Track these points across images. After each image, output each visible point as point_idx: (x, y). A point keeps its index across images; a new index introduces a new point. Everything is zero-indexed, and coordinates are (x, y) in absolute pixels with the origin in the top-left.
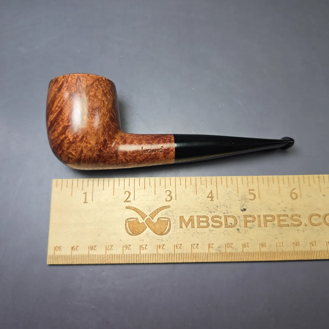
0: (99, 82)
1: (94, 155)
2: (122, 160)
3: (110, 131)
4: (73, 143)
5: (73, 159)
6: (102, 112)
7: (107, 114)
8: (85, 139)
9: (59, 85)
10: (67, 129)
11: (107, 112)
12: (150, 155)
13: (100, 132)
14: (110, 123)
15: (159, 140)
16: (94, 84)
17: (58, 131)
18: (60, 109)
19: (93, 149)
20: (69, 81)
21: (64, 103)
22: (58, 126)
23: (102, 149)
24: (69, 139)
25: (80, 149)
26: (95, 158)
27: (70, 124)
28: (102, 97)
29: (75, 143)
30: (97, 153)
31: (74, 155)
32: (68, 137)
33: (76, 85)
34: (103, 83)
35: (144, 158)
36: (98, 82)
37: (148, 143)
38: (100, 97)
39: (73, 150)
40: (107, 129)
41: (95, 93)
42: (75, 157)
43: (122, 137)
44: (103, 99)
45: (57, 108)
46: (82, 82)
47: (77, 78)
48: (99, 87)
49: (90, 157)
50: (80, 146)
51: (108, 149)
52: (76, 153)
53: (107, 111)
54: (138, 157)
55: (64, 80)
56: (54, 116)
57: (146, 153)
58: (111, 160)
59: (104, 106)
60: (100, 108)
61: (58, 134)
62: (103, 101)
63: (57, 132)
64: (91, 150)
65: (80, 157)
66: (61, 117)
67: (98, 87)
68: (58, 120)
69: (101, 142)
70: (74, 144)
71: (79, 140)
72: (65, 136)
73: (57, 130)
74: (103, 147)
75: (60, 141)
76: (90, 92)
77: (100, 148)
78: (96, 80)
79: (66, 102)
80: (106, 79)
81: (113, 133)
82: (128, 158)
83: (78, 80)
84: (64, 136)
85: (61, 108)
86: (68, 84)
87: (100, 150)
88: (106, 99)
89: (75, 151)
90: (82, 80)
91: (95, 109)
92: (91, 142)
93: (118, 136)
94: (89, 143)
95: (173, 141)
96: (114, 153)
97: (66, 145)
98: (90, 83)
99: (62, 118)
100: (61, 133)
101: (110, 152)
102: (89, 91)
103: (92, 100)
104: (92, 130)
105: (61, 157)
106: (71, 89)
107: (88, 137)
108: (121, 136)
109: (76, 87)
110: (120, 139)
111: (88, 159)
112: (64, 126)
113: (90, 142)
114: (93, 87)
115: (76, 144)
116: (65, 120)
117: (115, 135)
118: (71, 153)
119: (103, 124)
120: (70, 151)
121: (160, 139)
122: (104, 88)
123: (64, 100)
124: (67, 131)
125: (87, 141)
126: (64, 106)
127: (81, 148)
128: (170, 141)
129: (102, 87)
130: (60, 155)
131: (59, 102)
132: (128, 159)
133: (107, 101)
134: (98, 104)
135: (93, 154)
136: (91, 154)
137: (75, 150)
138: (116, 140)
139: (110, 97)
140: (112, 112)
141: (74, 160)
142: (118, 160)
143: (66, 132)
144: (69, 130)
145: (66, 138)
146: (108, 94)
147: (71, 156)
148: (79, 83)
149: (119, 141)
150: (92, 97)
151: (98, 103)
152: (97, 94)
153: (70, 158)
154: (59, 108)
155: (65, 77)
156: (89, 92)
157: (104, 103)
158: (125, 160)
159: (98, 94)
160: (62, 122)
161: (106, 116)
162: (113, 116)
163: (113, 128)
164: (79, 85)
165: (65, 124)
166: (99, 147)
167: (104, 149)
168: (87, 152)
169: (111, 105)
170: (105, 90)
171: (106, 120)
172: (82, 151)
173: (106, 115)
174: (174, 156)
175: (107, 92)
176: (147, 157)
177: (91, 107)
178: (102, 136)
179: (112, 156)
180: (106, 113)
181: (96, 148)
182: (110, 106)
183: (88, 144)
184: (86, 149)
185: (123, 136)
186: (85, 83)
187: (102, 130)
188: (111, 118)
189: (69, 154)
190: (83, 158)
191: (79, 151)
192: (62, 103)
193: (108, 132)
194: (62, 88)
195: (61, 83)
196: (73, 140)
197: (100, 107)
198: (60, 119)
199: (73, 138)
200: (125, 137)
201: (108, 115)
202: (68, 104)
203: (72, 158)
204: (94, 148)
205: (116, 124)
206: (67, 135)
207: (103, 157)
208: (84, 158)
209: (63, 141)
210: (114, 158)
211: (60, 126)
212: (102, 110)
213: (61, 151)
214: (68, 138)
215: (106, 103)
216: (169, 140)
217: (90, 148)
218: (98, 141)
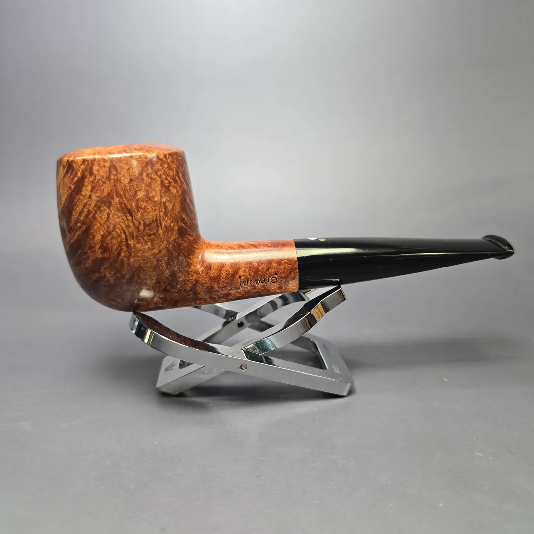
0: (153, 165)
2: (204, 298)
3: (180, 256)
4: (116, 286)
6: (163, 226)
8: (136, 278)
9: (76, 178)
10: (102, 264)
12: (254, 288)
13: (163, 262)
14: (180, 240)
15: (269, 261)
16: (145, 174)
17: (86, 265)
18: (84, 228)
20: (95, 171)
21: (90, 216)
22: (84, 257)
23: (168, 288)
24: (108, 281)
26: (157, 303)
27: (107, 256)
28: (161, 197)
29: (119, 287)
30: (159, 295)
32: (104, 277)
33: (110, 181)
34: (161, 165)
36: (152, 168)
37: (250, 268)
38: (157, 199)
40: (174, 254)
41: (148, 192)
44: (164, 200)
45: (79, 225)
46: (121, 174)
47: (111, 166)
48: (154, 176)
49: (148, 302)
51: (178, 287)
52: (123, 299)
53: (172, 222)
55: (86, 168)
56: (75, 238)
57: (247, 285)
59: (166, 213)
60: (160, 220)
62: (164, 203)
63: (84, 267)
66: (87, 242)
67: (151, 178)
68: (84, 245)
69: (167, 278)
71: (126, 282)
72: (100, 275)
73: (84, 264)
74: (170, 284)
76: (139, 193)
77: (165, 288)
78: (147, 163)
79: (94, 215)
80: (165, 156)
81: (185, 257)
82: (215, 295)
83: (112, 169)
84: (97, 275)
85: (86, 226)
86: (93, 177)
87: (165, 291)
88: (168, 199)
89: (120, 298)
90: (120, 167)
91: (149, 225)
92: (148, 281)
95: (295, 261)
96: (190, 291)
98: (137, 172)
99: (90, 243)
100: (92, 269)
101: (182, 290)
102: (135, 189)
104: (147, 263)
106: (101, 190)
107: (142, 275)
109: (110, 183)
110: (200, 262)
112: (96, 258)
113: (145, 282)
114: (143, 180)
116: (96, 248)
117: (190, 258)
119: (167, 247)
122: (164, 177)
123: (89, 210)
125: (140, 281)
126: (91, 223)
129: (160, 177)
131: (80, 213)
133: (171, 202)
134: (154, 213)
135: (153, 298)
138: (192, 267)
139: (177, 189)
140: (182, 219)
142: (197, 300)
143: (101, 269)
144: (105, 266)
145: (101, 278)
146: (172, 186)
148: (114, 175)
149: (198, 266)
150: (143, 200)
151: (155, 210)
152: (151, 192)
154: (82, 224)
155: (86, 163)
156: (137, 191)
157: (166, 208)
158: (210, 298)
159: (153, 192)
160: (92, 252)
161: (171, 232)
162: (183, 225)
163: (185, 247)
164: (114, 179)
165: (97, 255)
166: (163, 287)
167: (173, 287)
169: (180, 205)
170: (166, 179)
171: (173, 238)
173: (172, 230)
175: (169, 182)
176: (249, 291)
177: (142, 222)
178: (166, 269)
179: (187, 295)
180: (172, 225)
182: (177, 208)
183: (142, 285)
186: (127, 176)
187: (166, 258)
188: (180, 231)
192: (87, 216)
193: (178, 259)
194: (83, 185)
195: (79, 174)
196: (115, 282)
197: (160, 218)
199: (116, 278)
201: (176, 227)
202: (99, 219)
206: (104, 274)
207: (171, 299)
210: (191, 298)
211: (88, 258)
212: (163, 223)
214: (105, 280)
215: (170, 206)
218: (161, 277)
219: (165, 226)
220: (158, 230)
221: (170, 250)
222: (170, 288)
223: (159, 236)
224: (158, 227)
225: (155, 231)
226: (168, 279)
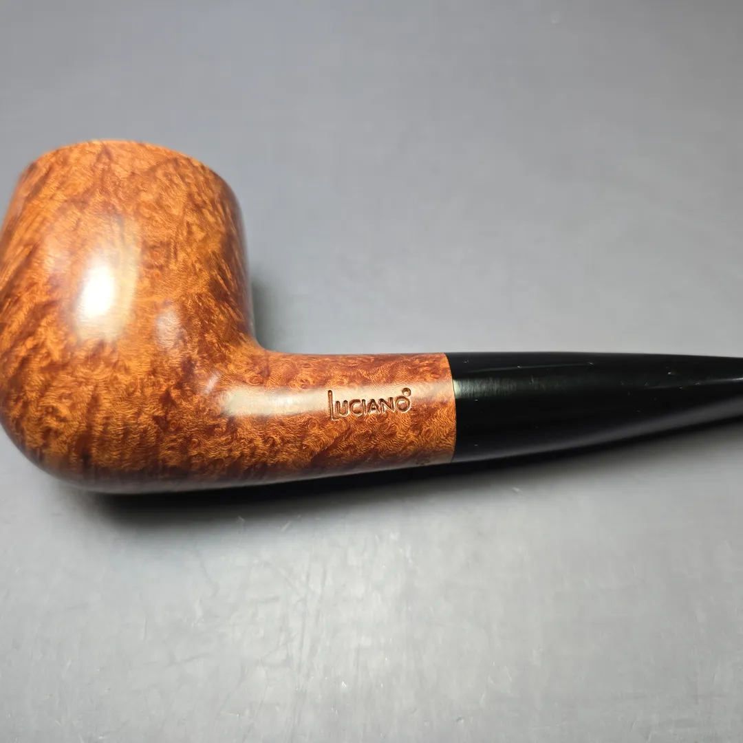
0: (177, 167)
1: (143, 418)
2: (251, 441)
3: (209, 333)
4: (64, 366)
5: (62, 433)
6: (180, 259)
7: (200, 270)
9: (36, 178)
10: (43, 316)
11: (201, 263)
12: (360, 421)
14: (212, 303)
15: (392, 368)
16: (160, 172)
17: (14, 327)
19: (138, 394)
20: (72, 161)
21: (44, 227)
22: (14, 309)
23: (174, 393)
24: (49, 354)
25: (87, 391)
26: (145, 431)
27: (58, 298)
28: (184, 213)
29: (69, 369)
30: (153, 409)
31: (63, 420)
32: (43, 345)
33: (94, 172)
34: (193, 173)
35: (336, 434)
36: (176, 169)
37: (352, 380)
38: (175, 212)
39: (60, 398)
40: (196, 322)
41: (161, 198)
42: (71, 426)
43: (254, 360)
44: (187, 219)
45: (20, 249)
46: (117, 163)
47: (102, 152)
48: (177, 180)
49: (125, 424)
50: (87, 381)
51: (197, 399)
52: (72, 408)
53: (199, 261)
54: (315, 431)
55: (57, 161)
57: (346, 412)
58: (209, 443)
59: (189, 241)
60: (175, 248)
61: (11, 337)
62: (189, 225)
63: (10, 332)
64: (128, 396)
65: (90, 427)
66: (27, 276)
67: (171, 181)
68: (19, 286)
69: (173, 369)
70: (68, 374)
71: (86, 358)
72: (35, 342)
73: (10, 326)
74: (179, 386)
75: (16, 365)
76: (143, 194)
77: (168, 393)
78: (168, 161)
79: (51, 225)
80: (203, 167)
81: (219, 341)
82: (275, 432)
83: (103, 156)
85: (31, 247)
86: (67, 169)
87: (166, 400)
88: (197, 222)
89: (68, 402)
90: (118, 155)
92: (133, 364)
93: (240, 355)
94: (122, 369)
95: (445, 370)
97: (37, 379)
98: (146, 166)
99: (31, 278)
100: (21, 333)
101: (204, 410)
102: (137, 188)
103: (147, 216)
105: (22, 431)
106: (75, 184)
108: (252, 357)
109: (94, 175)
110: (248, 364)
111: (118, 435)
112: (36, 305)
113: (128, 363)
114: (155, 178)
115: (72, 374)
116: (41, 285)
117: (227, 348)
118: (53, 412)
119: (183, 302)
120: (51, 400)
121: (397, 365)
122: (195, 190)
123: (45, 218)
124: (43, 323)
125: (115, 359)
126: (42, 239)
127: (91, 387)
128: (436, 373)
129: (188, 185)
130: (18, 422)
131: (27, 229)
132: (278, 439)
133: (202, 229)
134: (166, 232)
135: (138, 414)
136: (130, 413)
137: (70, 395)
138: (231, 367)
139: (216, 219)
140: (220, 269)
141: (65, 442)
142: (235, 443)
143: (39, 326)
144: (50, 318)
145: (36, 349)
146: (209, 211)
147: (53, 423)
148: (105, 164)
149: (243, 370)
150: (149, 206)
151: (169, 228)
152: (167, 200)
153: (52, 434)
154: (26, 246)
155: (60, 153)
156: (139, 190)
157: (190, 233)
158: (265, 442)
159: (171, 201)
160: (31, 293)
161: (195, 277)
162: (221, 281)
163: (220, 322)
164: (103, 170)
165: (38, 299)
166: (164, 389)
167: (184, 395)
168: (113, 403)
169: (219, 245)
170: (199, 195)
171: (196, 290)
172: (95, 402)
173: (195, 274)
174: (453, 424)
175: (205, 202)
176: (349, 429)
178: (175, 347)
179: (214, 426)
180: (198, 266)
181: (149, 391)
182: (214, 246)
183: (119, 371)
184: (109, 392)
185: (259, 357)
186: (127, 167)
188: (214, 286)
189: (48, 413)
190: (100, 428)
191: (83, 402)
192: (37, 230)
193: (202, 334)
194: (45, 183)
195: (43, 172)
196: (63, 356)
197: (176, 243)
198: (24, 284)
199: (65, 348)
200: (267, 360)
201: (206, 275)
203: (58, 433)
204: (143, 387)
205: (235, 311)
206: (43, 337)
207: (179, 429)
208: (105, 432)
209: (25, 361)
210: (222, 434)
211: (20, 309)
212: (182, 255)
213: (20, 404)
214: (44, 351)
215: (199, 235)
216: (428, 365)
217: (127, 390)
218: (161, 363)
219: (184, 261)
220: (168, 262)
221: (186, 310)
222: (179, 397)
223: (169, 273)
224: (168, 257)
225: (162, 261)
226: (177, 374)
